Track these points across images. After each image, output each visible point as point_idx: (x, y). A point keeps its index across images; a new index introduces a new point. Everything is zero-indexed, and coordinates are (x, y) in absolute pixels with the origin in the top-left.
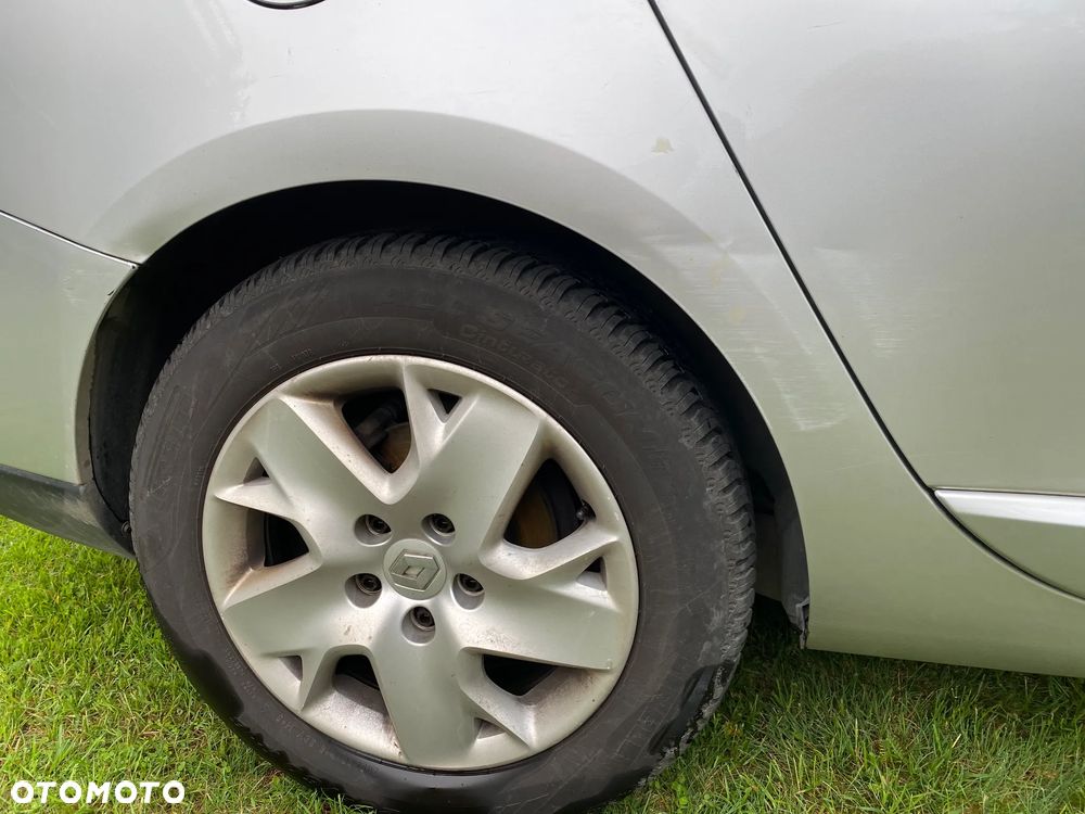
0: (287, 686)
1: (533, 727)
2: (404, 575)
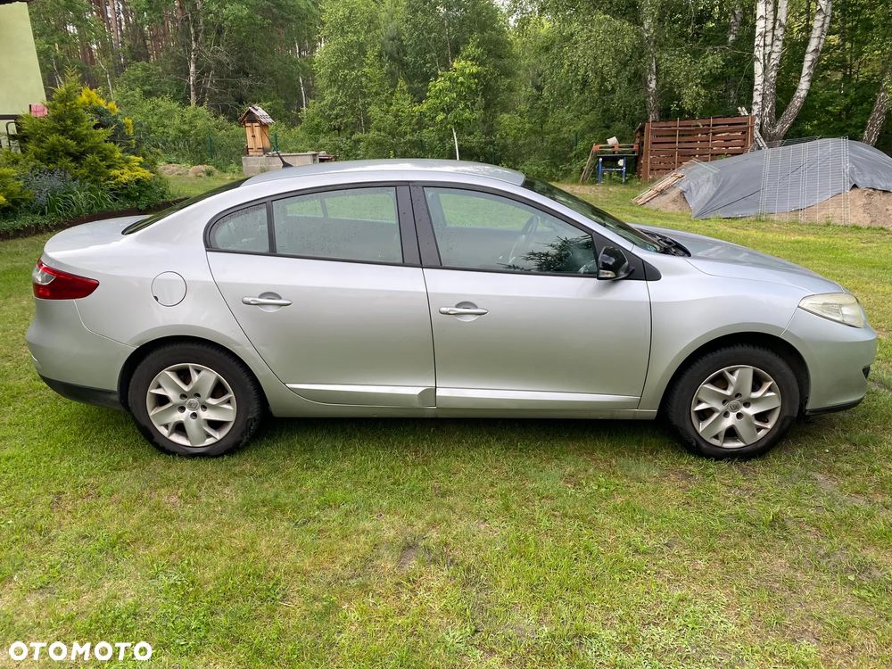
1: (218, 436)
2: (190, 406)
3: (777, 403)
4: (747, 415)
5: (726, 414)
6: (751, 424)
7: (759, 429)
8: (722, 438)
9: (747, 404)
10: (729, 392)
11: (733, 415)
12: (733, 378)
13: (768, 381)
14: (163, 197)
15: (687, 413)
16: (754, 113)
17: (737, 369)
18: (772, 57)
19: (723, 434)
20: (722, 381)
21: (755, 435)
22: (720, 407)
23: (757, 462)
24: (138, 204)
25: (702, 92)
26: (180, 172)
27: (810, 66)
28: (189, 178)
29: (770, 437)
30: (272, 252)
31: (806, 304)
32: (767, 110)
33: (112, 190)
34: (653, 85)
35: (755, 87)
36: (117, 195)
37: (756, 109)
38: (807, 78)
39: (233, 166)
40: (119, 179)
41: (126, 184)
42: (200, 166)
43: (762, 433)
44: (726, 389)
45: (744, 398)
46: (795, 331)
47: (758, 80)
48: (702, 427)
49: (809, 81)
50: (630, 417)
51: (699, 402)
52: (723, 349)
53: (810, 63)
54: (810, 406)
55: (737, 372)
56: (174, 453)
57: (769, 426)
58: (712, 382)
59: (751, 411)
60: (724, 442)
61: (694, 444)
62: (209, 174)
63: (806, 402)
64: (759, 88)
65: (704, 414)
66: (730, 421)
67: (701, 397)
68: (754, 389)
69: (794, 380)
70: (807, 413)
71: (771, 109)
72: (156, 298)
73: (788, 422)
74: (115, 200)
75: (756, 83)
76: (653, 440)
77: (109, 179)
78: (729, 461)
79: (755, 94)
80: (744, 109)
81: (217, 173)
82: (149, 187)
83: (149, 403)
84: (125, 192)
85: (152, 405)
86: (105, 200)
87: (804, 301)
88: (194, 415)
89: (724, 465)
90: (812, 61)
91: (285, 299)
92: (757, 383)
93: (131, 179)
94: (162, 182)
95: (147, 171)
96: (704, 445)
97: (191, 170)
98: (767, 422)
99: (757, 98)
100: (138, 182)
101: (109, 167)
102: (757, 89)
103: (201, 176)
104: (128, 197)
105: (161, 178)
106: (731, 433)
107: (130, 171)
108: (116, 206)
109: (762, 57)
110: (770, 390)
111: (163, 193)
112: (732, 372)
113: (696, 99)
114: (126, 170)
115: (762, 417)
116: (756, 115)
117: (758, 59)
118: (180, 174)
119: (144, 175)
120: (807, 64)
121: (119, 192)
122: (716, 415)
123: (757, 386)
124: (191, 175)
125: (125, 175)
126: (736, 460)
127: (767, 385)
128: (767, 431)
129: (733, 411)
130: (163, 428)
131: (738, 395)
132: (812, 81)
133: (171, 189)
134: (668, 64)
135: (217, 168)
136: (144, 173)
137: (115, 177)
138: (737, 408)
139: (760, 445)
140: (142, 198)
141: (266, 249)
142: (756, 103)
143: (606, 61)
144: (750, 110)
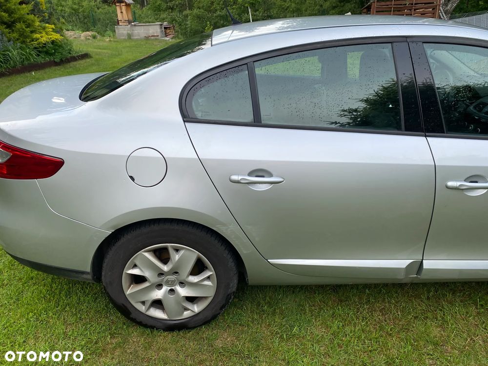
0: (142, 308)
1: (196, 308)
2: (168, 283)
14: (70, 53)
24: (54, 59)
26: (75, 36)
28: (82, 40)
30: (257, 122)
33: (35, 48)
36: (40, 52)
39: (108, 32)
40: (40, 41)
41: (45, 44)
42: (88, 33)
56: (152, 327)
62: (94, 37)
72: (132, 178)
74: (39, 55)
77: (33, 41)
81: (99, 37)
82: (60, 46)
83: (125, 281)
84: (45, 49)
85: (128, 284)
86: (32, 55)
88: (172, 291)
91: (277, 176)
93: (48, 40)
94: (68, 43)
95: (58, 35)
97: (82, 35)
100: (53, 42)
101: (32, 32)
103: (89, 39)
104: (47, 53)
105: (67, 40)
107: (46, 35)
108: (40, 60)
111: (70, 50)
114: (44, 34)
118: (76, 38)
119: (57, 37)
121: (40, 49)
124: (82, 38)
125: (44, 38)
130: (140, 304)
133: (74, 47)
135: (98, 34)
136: (56, 36)
137: (37, 39)
140: (56, 54)
141: (250, 118)
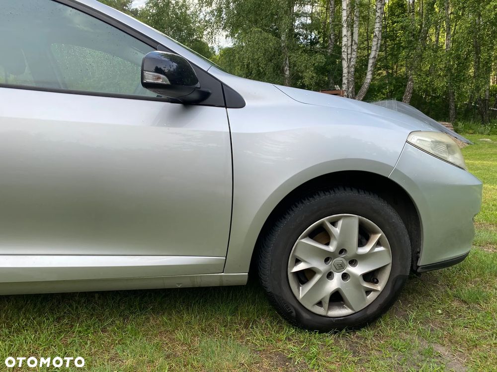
3: (387, 260)
4: (354, 276)
5: (330, 275)
6: (359, 286)
7: (368, 292)
8: (326, 305)
9: (353, 262)
10: (331, 248)
11: (337, 276)
12: (336, 230)
13: (376, 233)
15: (283, 275)
16: (344, 89)
17: (338, 219)
18: (352, 60)
19: (327, 300)
20: (321, 234)
21: (364, 300)
22: (321, 267)
23: (368, 333)
25: (314, 75)
27: (372, 66)
29: (381, 301)
31: (414, 139)
32: (350, 89)
34: (287, 73)
35: (343, 75)
37: (344, 87)
38: (370, 73)
43: (372, 297)
44: (328, 244)
45: (350, 254)
46: (405, 171)
47: (345, 71)
48: (302, 293)
49: (372, 74)
50: (215, 283)
51: (298, 261)
52: (322, 194)
53: (371, 64)
54: (422, 262)
55: (340, 223)
57: (379, 287)
58: (312, 235)
59: (358, 270)
60: (329, 309)
61: (294, 314)
63: (418, 258)
64: (346, 75)
65: (304, 277)
66: (334, 284)
67: (299, 255)
68: (361, 244)
69: (405, 232)
70: (419, 270)
71: (353, 89)
73: (399, 283)
75: (344, 72)
76: (251, 308)
78: (335, 333)
79: (344, 78)
80: (338, 86)
87: (412, 136)
89: (330, 339)
90: (373, 63)
92: (364, 236)
96: (305, 316)
98: (377, 282)
99: (345, 81)
102: (344, 76)
106: (337, 298)
109: (346, 58)
110: (378, 244)
112: (334, 223)
113: (311, 79)
115: (371, 277)
116: (345, 90)
117: (344, 59)
120: (370, 65)
122: (317, 277)
123: (364, 240)
126: (344, 331)
127: (375, 238)
128: (378, 294)
129: (338, 271)
131: (342, 251)
132: (373, 74)
134: (295, 59)
138: (341, 267)
139: (369, 312)
142: (344, 84)
143: (259, 55)
144: (341, 87)
